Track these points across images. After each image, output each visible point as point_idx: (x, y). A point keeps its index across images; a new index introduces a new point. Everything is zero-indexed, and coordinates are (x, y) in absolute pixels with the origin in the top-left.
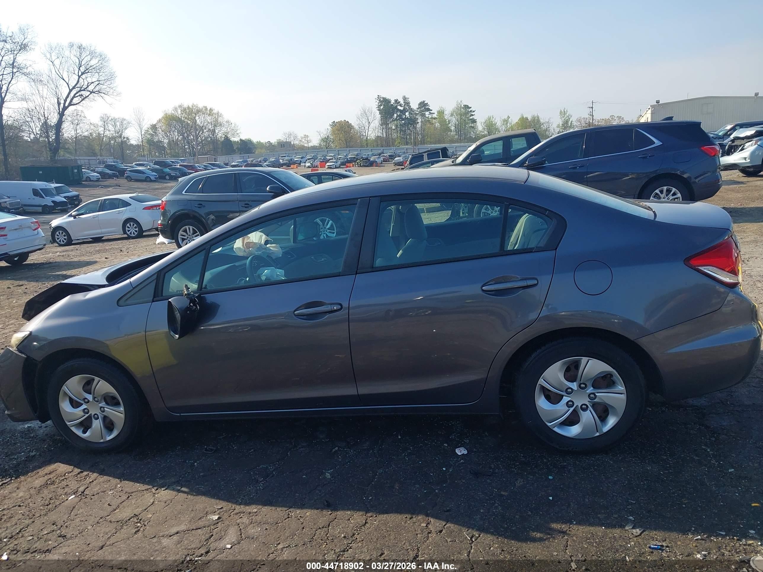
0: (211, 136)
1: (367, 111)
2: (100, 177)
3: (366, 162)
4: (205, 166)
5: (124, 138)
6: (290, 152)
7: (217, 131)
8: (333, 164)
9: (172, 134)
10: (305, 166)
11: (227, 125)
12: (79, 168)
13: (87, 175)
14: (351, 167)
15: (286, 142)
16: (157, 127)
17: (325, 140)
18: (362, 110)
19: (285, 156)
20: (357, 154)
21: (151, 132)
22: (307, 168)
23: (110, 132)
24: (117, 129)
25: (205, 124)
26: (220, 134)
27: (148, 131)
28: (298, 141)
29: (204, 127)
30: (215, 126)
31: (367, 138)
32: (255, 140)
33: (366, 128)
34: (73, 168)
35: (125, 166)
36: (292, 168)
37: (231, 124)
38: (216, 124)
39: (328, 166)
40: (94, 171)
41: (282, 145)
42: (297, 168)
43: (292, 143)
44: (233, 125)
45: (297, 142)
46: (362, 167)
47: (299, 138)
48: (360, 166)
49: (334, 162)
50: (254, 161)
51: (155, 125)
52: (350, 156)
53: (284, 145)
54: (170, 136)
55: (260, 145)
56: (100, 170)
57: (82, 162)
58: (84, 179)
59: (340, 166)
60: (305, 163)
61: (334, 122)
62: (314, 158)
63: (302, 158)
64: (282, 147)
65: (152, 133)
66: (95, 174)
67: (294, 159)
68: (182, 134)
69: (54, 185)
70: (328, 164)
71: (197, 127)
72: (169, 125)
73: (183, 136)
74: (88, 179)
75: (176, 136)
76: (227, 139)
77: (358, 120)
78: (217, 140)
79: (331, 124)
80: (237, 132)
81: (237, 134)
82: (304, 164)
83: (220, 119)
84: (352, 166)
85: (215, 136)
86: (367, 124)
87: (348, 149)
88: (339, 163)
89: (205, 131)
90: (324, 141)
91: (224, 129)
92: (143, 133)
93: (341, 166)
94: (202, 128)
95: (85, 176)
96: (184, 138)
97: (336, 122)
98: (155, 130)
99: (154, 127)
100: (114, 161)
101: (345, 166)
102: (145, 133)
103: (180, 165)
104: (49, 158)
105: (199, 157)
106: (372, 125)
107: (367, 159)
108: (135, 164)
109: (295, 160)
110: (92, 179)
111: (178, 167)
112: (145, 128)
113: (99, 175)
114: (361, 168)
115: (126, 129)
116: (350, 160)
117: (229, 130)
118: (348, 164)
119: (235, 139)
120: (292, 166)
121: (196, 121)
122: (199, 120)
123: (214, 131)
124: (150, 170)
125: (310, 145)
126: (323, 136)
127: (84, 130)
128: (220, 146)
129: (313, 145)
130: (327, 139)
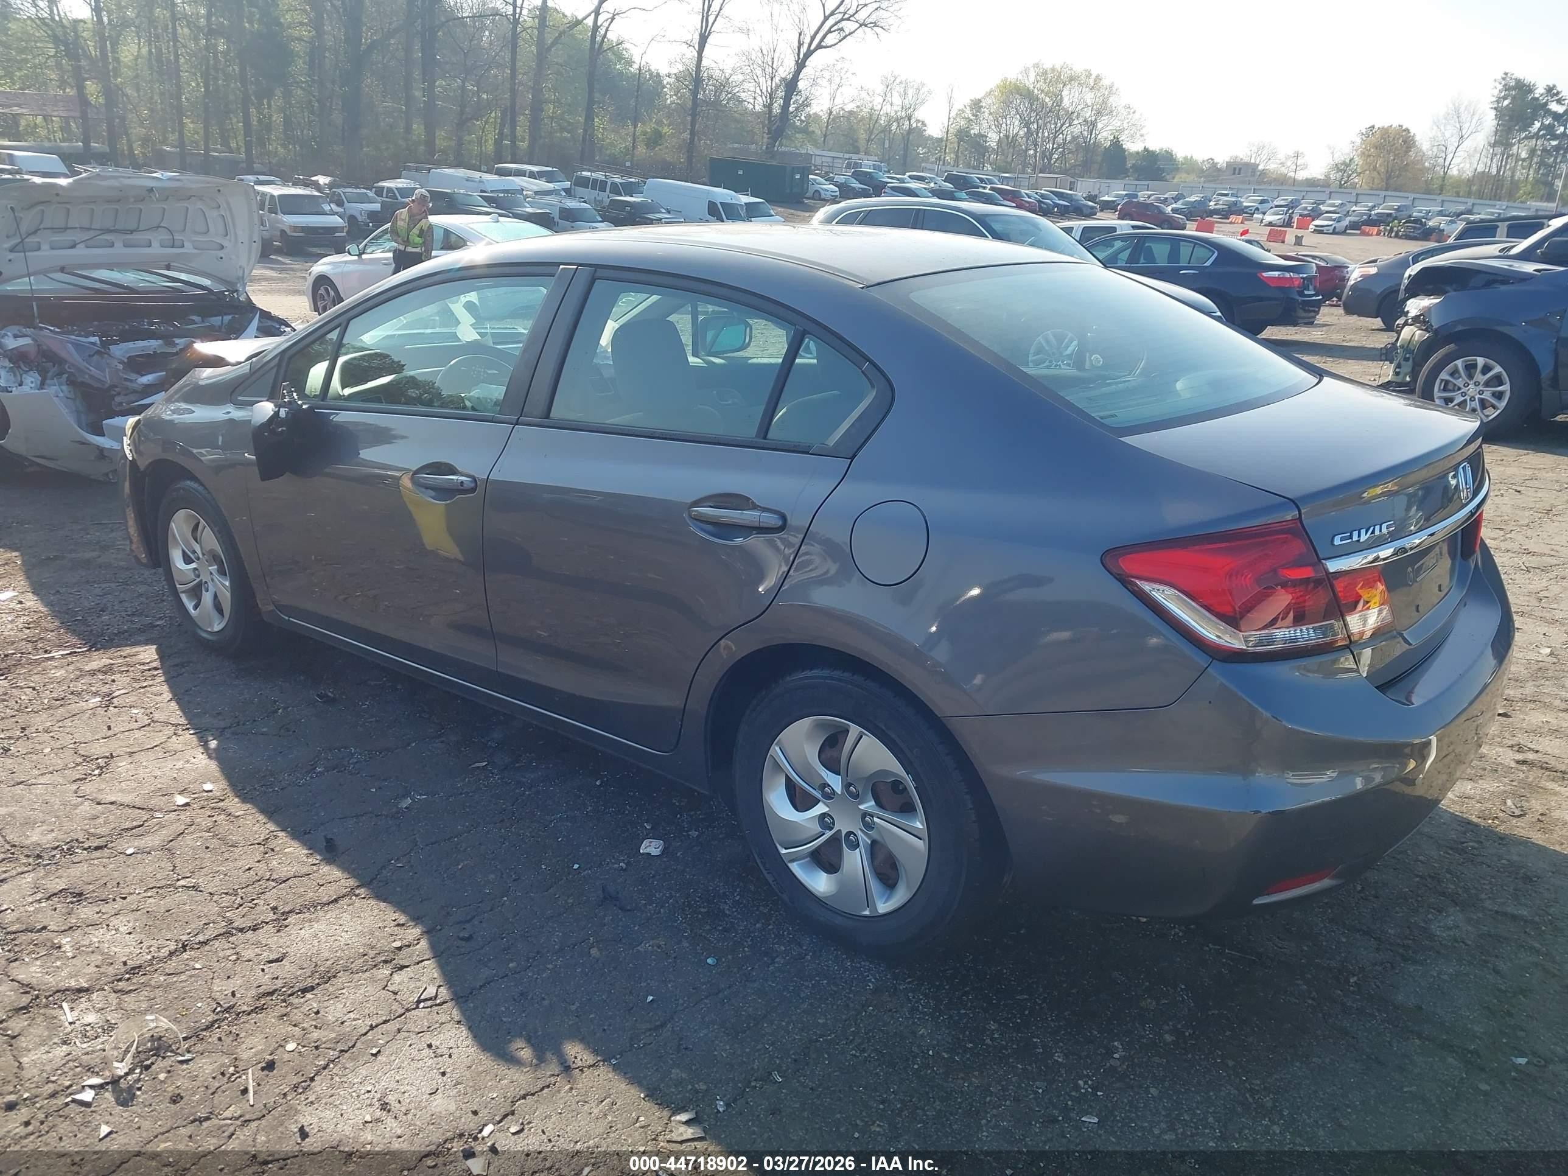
0: (1085, 133)
1: (1462, 110)
2: (838, 193)
3: (1414, 228)
4: (1042, 196)
5: (918, 121)
6: (1241, 186)
7: (1100, 125)
8: (1330, 223)
9: (1008, 122)
10: (1261, 222)
11: (1125, 113)
12: (806, 171)
13: (817, 187)
14: (1372, 235)
15: (1247, 165)
16: (984, 105)
17: (1343, 167)
18: (1451, 106)
19: (1227, 195)
20: (1399, 207)
21: (968, 113)
22: (1266, 225)
23: (891, 107)
24: (906, 102)
25: (1080, 107)
26: (1104, 135)
27: (964, 112)
28: (1276, 163)
29: (1076, 114)
30: (1099, 113)
31: (1445, 173)
32: (1180, 154)
33: (1451, 148)
34: (796, 169)
35: (888, 177)
36: (1231, 223)
37: (1134, 112)
38: (1102, 109)
39: (1316, 226)
40: (830, 180)
41: (1235, 169)
42: (1242, 223)
43: (1261, 167)
44: (1137, 116)
45: (1272, 166)
46: (1400, 238)
47: (1281, 156)
48: (1397, 236)
49: (1334, 220)
50: (1153, 197)
51: (980, 101)
52: (1379, 211)
53: (1240, 169)
54: (1004, 125)
55: (1190, 166)
56: (841, 179)
57: (817, 161)
58: (810, 194)
59: (1345, 230)
60: (1264, 214)
61: (1373, 127)
62: (1291, 206)
63: (1262, 202)
64: (1234, 174)
65: (970, 115)
66: (831, 186)
67: (1241, 203)
68: (1027, 125)
69: (744, 199)
70: (1317, 222)
71: (1062, 113)
72: (1007, 103)
73: (1029, 129)
74: (817, 195)
75: (1015, 127)
76: (1116, 144)
77: (1435, 128)
78: (1097, 145)
79: (1364, 131)
80: (1142, 132)
81: (1142, 136)
82: (1260, 216)
83: (1113, 101)
84: (1375, 233)
85: (1093, 136)
86: (1454, 141)
87: (1383, 193)
88: (1346, 222)
89: (1076, 122)
90: (1339, 170)
91: (1116, 123)
92: (953, 114)
93: (1348, 231)
94: (1070, 116)
95: (811, 189)
96: (1029, 133)
97: (1376, 127)
98: (977, 111)
99: (976, 105)
100: (874, 165)
101: (1358, 232)
102: (957, 115)
103: (992, 189)
104: (764, 148)
105: (1040, 175)
106: (1468, 144)
107: (1417, 221)
108: (910, 177)
109: (1245, 204)
110: (823, 196)
111: (987, 191)
112: (958, 106)
113: (837, 189)
114: (1396, 240)
115: (923, 102)
116: (1376, 218)
117: (1125, 125)
118: (1367, 229)
119: (1133, 146)
120: (1233, 218)
121: (1062, 99)
122: (1070, 98)
123: (1093, 124)
124: (930, 192)
125: (1302, 175)
126: (1339, 158)
127: (847, 100)
128: (1099, 159)
129: (1310, 177)
130: (1347, 165)
